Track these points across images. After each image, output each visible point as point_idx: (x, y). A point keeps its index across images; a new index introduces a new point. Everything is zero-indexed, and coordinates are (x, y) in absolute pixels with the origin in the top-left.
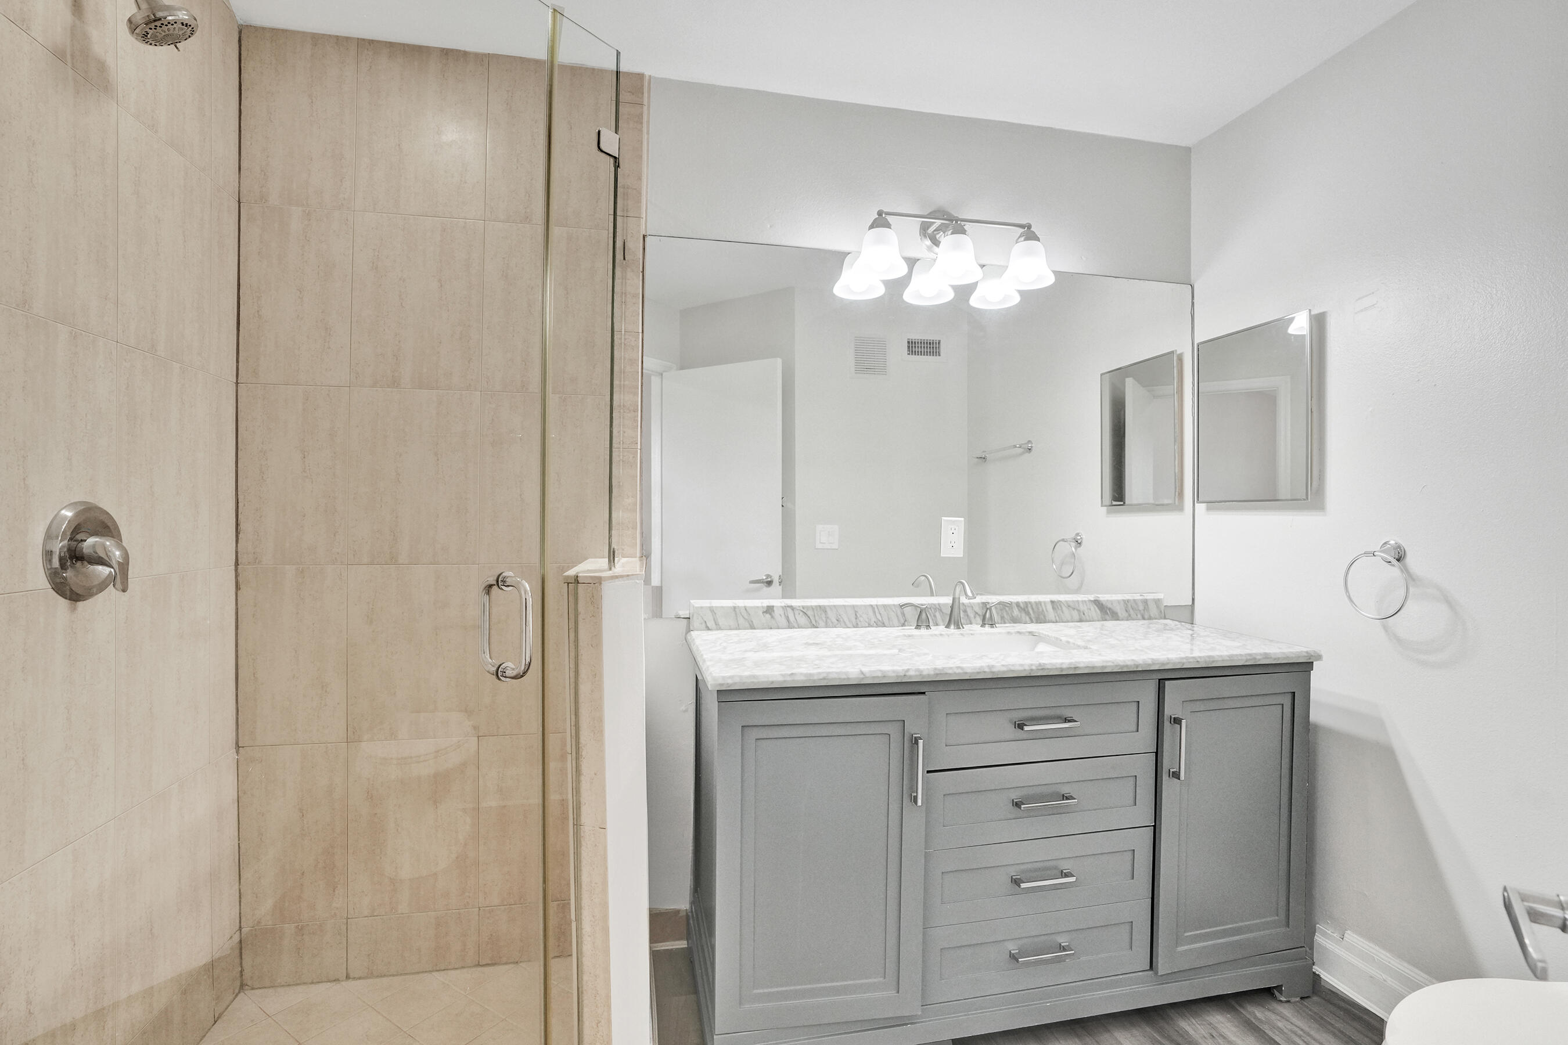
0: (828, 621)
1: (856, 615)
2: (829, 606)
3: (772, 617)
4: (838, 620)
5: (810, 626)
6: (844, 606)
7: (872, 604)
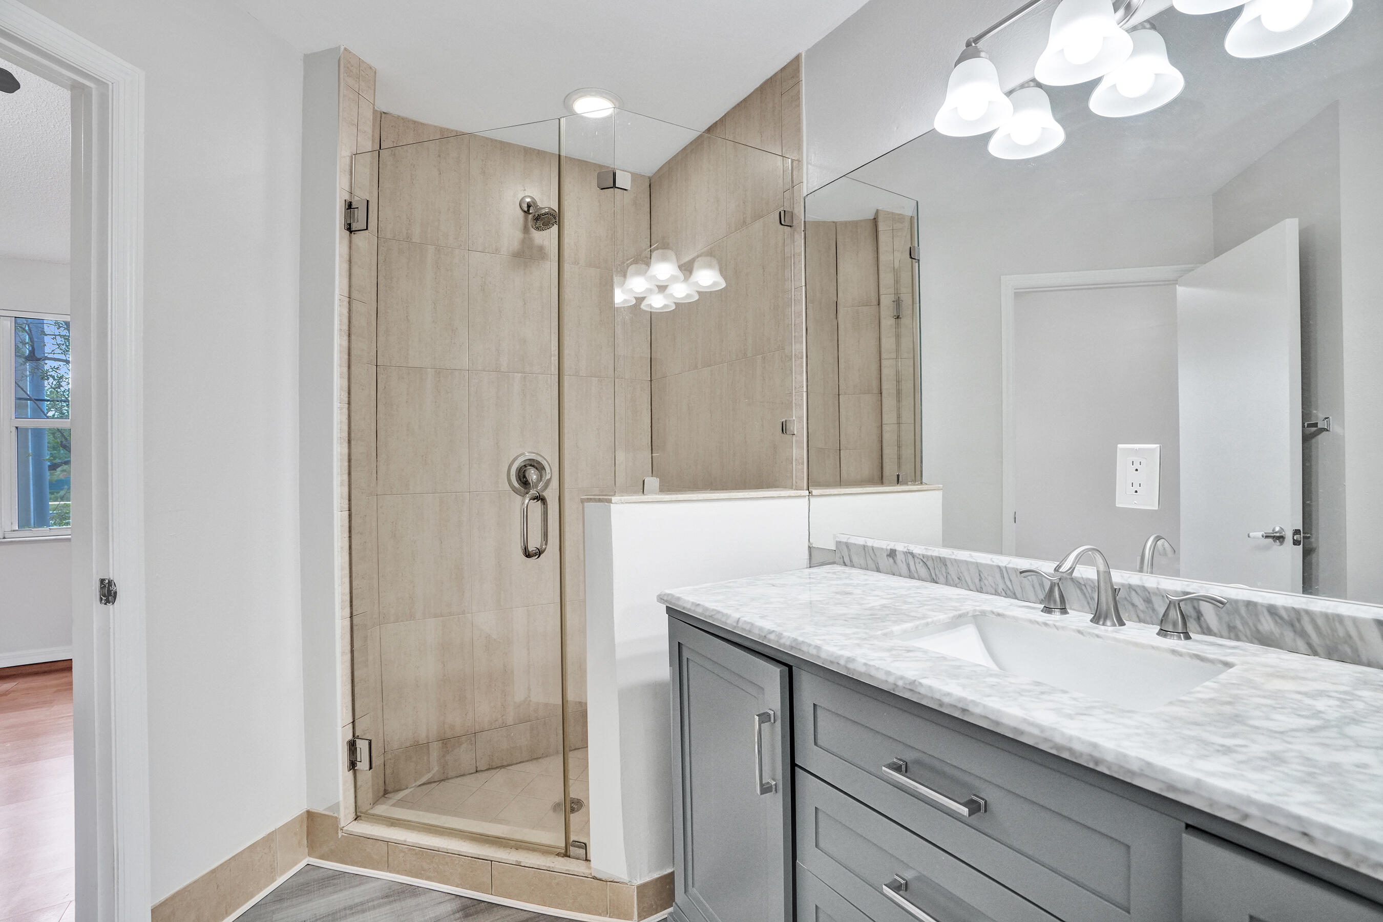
0: (949, 577)
1: (980, 575)
2: (950, 559)
3: (895, 562)
4: (959, 579)
5: (929, 579)
6: (966, 561)
7: (1001, 564)
